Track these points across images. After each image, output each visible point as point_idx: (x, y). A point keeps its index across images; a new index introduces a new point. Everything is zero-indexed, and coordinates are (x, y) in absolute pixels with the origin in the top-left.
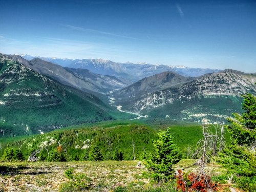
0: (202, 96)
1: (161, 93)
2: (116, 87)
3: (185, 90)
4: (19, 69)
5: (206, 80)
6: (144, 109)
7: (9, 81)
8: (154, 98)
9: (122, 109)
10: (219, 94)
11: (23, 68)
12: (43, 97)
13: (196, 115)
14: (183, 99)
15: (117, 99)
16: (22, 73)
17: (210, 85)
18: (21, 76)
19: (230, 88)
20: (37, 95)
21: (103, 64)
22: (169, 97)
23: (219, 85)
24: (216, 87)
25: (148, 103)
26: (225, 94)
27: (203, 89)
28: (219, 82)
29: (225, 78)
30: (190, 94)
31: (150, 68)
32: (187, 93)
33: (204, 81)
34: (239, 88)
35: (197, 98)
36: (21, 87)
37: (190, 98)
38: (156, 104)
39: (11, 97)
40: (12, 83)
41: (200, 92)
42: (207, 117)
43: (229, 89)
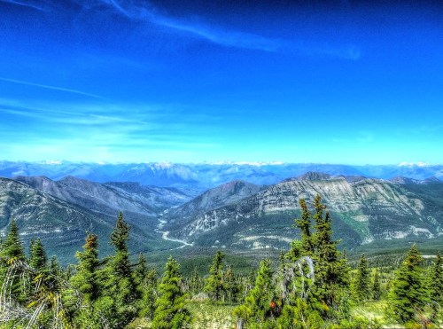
0: (263, 213)
1: (215, 213)
2: (176, 203)
3: (243, 207)
4: (40, 200)
5: (269, 193)
6: (193, 235)
7: (28, 217)
8: (206, 220)
9: (167, 236)
10: (283, 209)
11: (44, 199)
12: (65, 232)
13: (248, 239)
14: (240, 219)
15: (168, 222)
16: (43, 205)
17: (274, 198)
18: (42, 209)
19: (298, 200)
20: (58, 231)
21: (166, 170)
22: (223, 217)
23: (285, 197)
24: (281, 200)
25: (197, 227)
26: (290, 208)
27: (265, 203)
28: (285, 194)
29: (293, 188)
30: (249, 211)
31: (229, 171)
32: (245, 211)
33: (267, 194)
34: (308, 199)
35: (256, 216)
36: (40, 223)
37: (248, 217)
38: (208, 227)
39: (29, 236)
40: (31, 219)
41: (261, 208)
42: (260, 240)
43: (296, 201)
